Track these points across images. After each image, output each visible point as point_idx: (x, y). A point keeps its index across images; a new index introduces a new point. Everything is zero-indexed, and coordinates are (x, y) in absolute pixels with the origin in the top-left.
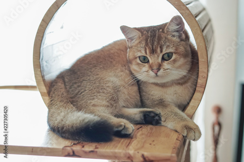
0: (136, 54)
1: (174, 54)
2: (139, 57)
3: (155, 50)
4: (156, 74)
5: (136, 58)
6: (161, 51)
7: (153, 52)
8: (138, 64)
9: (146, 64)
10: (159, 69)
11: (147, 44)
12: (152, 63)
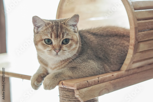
0: (42, 37)
1: (70, 40)
2: (45, 40)
3: (59, 35)
4: (57, 53)
5: (42, 40)
6: (63, 37)
7: (57, 37)
8: (43, 45)
9: (50, 45)
10: (60, 50)
11: (53, 31)
12: (55, 45)
